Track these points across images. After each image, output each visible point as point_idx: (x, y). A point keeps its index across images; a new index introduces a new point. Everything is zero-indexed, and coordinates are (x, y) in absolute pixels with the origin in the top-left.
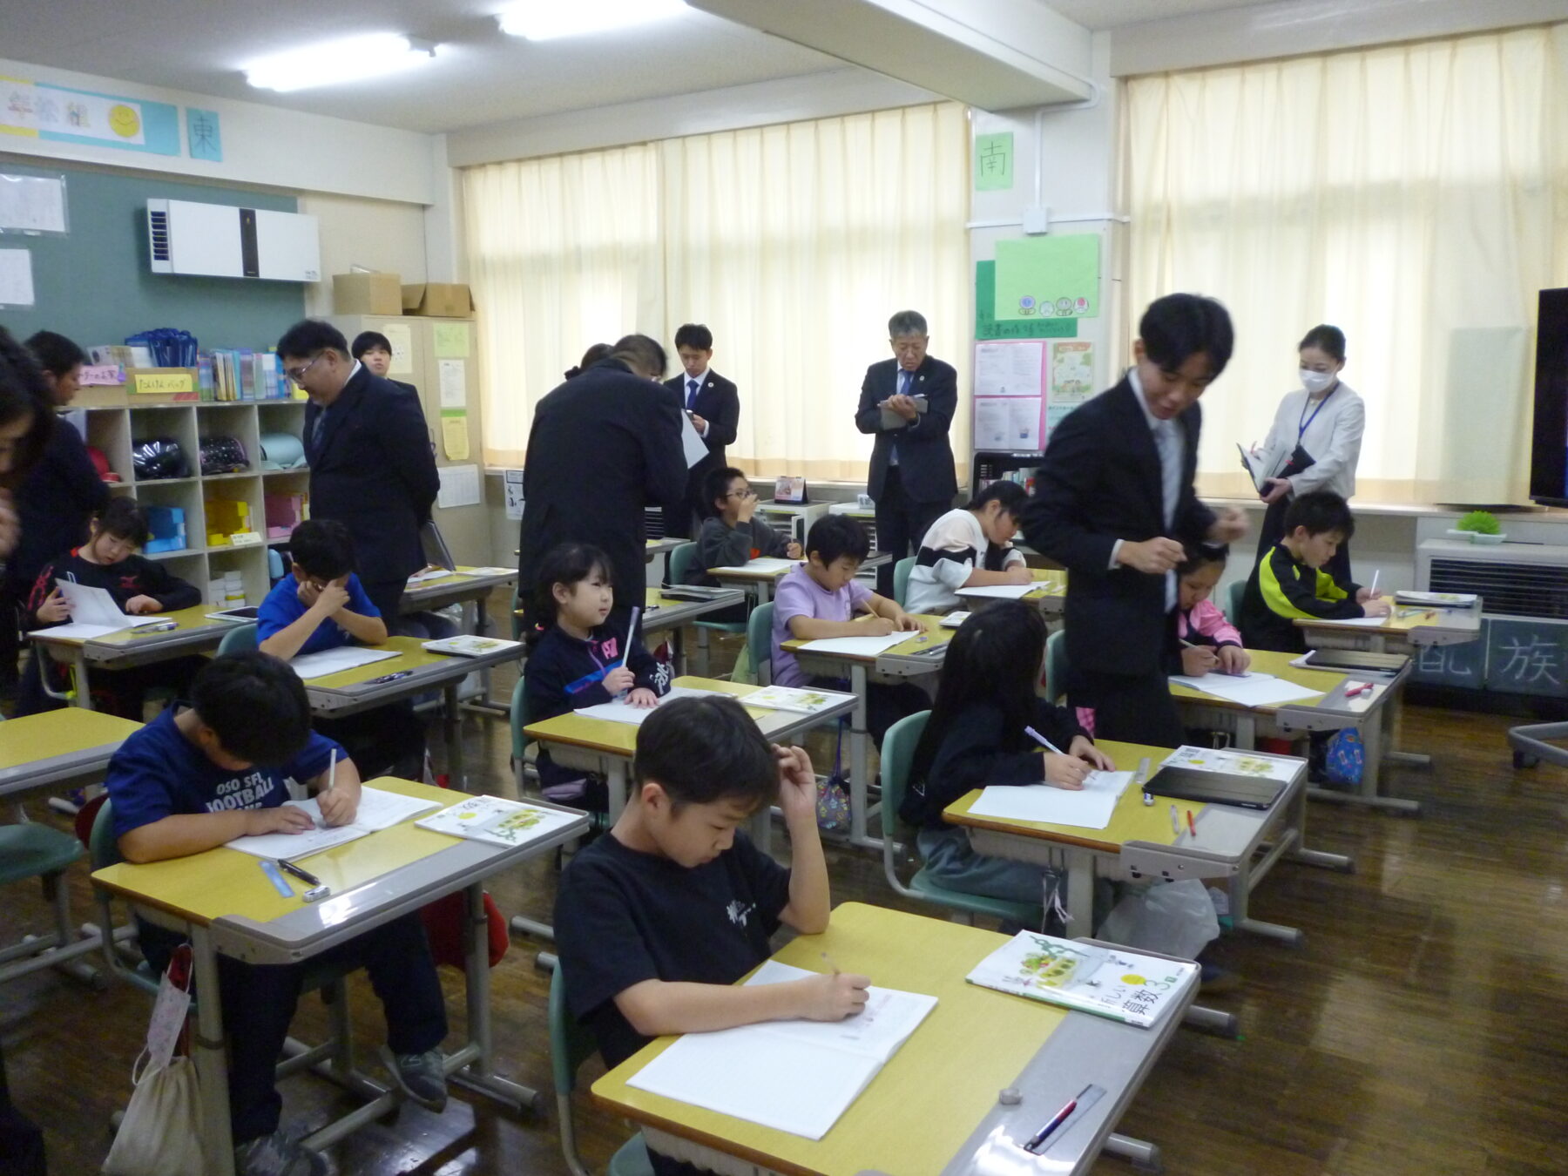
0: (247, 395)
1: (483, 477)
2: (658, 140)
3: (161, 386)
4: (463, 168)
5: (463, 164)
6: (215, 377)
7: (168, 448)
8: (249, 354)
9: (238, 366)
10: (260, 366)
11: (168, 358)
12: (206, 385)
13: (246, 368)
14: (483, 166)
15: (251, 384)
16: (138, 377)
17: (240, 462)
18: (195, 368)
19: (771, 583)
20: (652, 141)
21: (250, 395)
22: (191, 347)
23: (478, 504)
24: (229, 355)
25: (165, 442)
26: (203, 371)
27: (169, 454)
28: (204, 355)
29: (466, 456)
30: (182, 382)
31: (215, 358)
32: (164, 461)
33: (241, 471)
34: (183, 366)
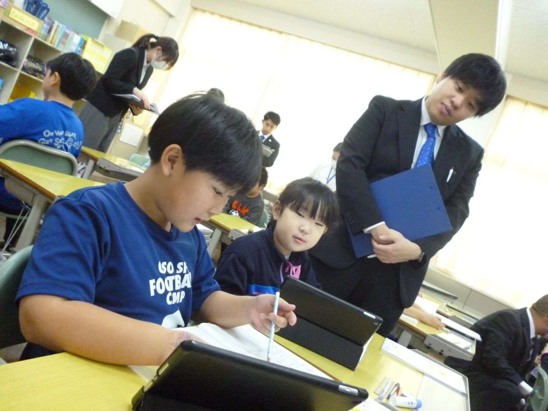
0: (60, 47)
1: (143, 137)
2: (288, 34)
3: (22, 20)
4: (195, 9)
5: (196, 6)
6: (49, 31)
7: (11, 49)
8: (70, 30)
9: (62, 33)
10: (72, 38)
11: (32, 10)
12: (44, 32)
13: (66, 35)
14: (204, 11)
15: (64, 44)
16: (13, 10)
17: (43, 74)
18: (42, 22)
19: (226, 232)
20: (286, 33)
21: (62, 48)
22: (45, 11)
23: (135, 147)
24: (61, 25)
25: (11, 45)
26: (45, 26)
27: (10, 51)
28: (50, 19)
29: (141, 124)
30: (33, 24)
31: (54, 23)
32: (6, 53)
33: (41, 78)
34: (37, 17)
